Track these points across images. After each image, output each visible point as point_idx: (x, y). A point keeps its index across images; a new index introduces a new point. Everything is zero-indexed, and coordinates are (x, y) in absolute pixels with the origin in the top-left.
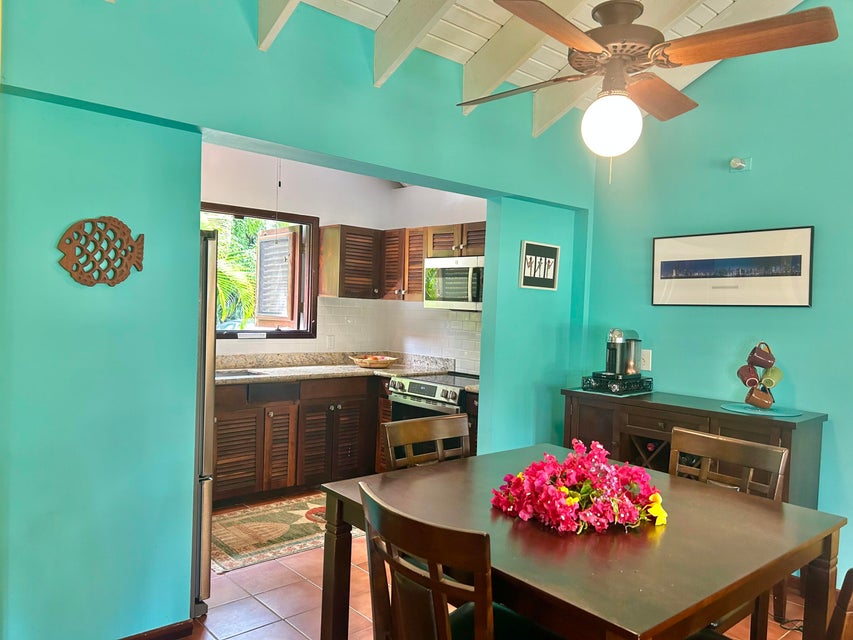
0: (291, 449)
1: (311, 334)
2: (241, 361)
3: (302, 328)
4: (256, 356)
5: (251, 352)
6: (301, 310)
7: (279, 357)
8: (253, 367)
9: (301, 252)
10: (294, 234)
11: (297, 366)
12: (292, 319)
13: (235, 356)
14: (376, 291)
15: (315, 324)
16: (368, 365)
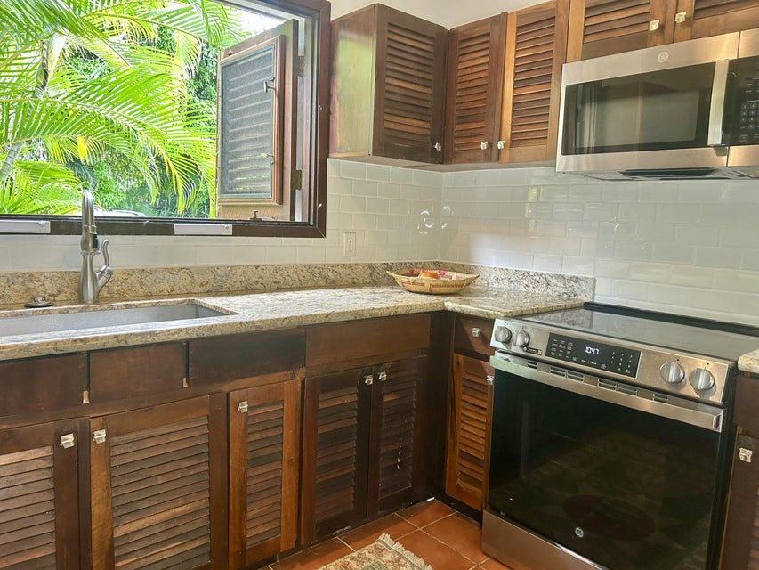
0: (288, 473)
1: (316, 228)
2: (183, 281)
3: (298, 219)
4: (213, 270)
5: (202, 262)
6: (296, 184)
7: (260, 272)
8: (209, 293)
9: (298, 72)
10: (283, 40)
11: (291, 289)
12: (281, 201)
13: (170, 270)
14: (438, 147)
15: (323, 210)
16: (427, 288)
